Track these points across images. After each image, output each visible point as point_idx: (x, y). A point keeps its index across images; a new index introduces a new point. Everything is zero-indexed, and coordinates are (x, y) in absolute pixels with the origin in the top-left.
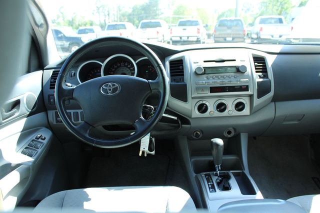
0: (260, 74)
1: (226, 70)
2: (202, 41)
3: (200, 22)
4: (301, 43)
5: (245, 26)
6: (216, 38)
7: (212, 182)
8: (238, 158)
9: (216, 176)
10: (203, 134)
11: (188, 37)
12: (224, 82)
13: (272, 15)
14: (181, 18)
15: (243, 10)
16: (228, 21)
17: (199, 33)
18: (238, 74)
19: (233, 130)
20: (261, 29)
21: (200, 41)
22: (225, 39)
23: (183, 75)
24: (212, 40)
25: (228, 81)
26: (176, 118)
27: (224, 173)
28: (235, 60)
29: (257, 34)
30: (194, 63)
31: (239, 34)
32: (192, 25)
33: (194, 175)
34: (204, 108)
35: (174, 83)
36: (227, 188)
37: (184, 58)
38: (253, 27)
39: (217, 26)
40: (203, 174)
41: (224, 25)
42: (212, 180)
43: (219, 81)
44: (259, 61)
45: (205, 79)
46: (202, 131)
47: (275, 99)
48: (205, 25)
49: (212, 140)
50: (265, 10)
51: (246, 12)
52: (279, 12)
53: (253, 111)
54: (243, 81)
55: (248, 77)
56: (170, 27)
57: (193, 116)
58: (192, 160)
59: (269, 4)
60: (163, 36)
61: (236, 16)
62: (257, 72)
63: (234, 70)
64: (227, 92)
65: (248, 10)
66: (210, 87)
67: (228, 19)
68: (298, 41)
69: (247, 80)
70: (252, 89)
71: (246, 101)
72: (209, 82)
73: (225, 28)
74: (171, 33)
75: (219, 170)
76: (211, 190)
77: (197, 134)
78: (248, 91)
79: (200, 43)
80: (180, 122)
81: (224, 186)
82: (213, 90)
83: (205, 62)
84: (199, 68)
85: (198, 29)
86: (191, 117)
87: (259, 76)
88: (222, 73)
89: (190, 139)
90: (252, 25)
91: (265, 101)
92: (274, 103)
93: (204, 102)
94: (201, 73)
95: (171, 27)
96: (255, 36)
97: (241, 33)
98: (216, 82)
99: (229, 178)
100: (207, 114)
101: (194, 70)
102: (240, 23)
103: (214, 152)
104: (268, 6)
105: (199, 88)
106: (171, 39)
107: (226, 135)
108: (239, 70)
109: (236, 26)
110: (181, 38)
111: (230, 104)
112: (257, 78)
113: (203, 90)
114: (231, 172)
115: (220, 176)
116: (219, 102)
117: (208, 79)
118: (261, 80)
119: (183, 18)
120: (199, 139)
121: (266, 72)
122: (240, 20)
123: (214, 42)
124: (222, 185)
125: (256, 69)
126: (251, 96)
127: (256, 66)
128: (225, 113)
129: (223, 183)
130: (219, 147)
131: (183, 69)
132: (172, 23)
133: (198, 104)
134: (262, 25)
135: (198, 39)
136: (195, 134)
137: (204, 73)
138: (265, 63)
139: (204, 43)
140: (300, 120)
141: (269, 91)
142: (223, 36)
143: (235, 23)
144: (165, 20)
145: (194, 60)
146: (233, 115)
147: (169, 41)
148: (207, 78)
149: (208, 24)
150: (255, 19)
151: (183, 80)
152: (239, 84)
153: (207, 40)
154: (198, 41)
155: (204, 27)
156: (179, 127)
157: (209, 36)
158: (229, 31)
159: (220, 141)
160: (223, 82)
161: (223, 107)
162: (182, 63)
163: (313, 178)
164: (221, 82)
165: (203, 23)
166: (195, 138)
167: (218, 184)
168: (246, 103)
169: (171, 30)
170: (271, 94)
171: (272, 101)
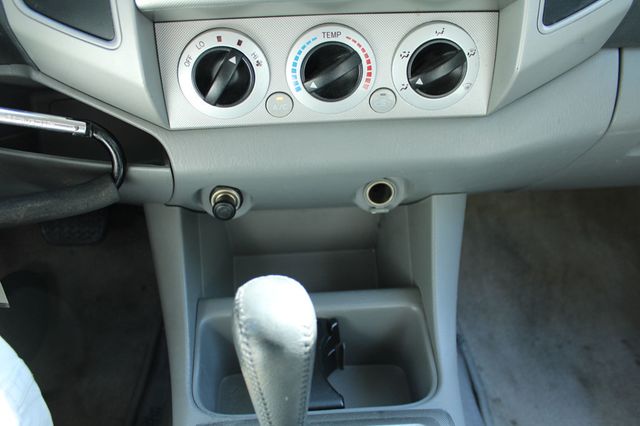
19: (398, 181)
58: (205, 320)
86: (165, 127)
93: (229, 40)
100: (250, 110)
116: (321, 37)
133: (197, 51)
146: (396, 113)
171: (608, 45)
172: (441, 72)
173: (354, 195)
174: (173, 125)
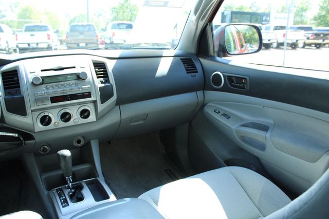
0: (102, 79)
1: (66, 78)
2: (53, 48)
3: (50, 27)
4: (151, 47)
5: (97, 31)
6: (69, 44)
7: (65, 196)
8: (91, 166)
9: (68, 189)
10: (51, 147)
11: (37, 44)
12: (65, 90)
13: (123, 20)
14: (27, 23)
15: (94, 15)
16: (80, 26)
17: (49, 39)
18: (78, 81)
19: (82, 138)
20: (114, 34)
21: (51, 48)
22: (78, 45)
23: (19, 87)
24: (64, 46)
25: (70, 89)
26: (17, 135)
27: (77, 184)
28: (74, 67)
29: (110, 39)
30: (31, 73)
31: (92, 39)
32: (40, 31)
33: (46, 192)
34: (47, 120)
35: (8, 97)
36: (80, 199)
37: (19, 68)
38: (106, 32)
39: (69, 32)
40: (54, 190)
41: (76, 31)
42: (64, 194)
43: (59, 90)
44: (100, 66)
45: (44, 89)
46: (49, 145)
47: (119, 103)
48: (55, 30)
49: (59, 152)
50: (116, 15)
51: (98, 17)
52: (129, 18)
53: (99, 117)
54: (85, 88)
55: (89, 83)
56: (14, 32)
57: (36, 130)
58: (43, 177)
59: (120, 10)
60: (7, 42)
61: (88, 22)
62: (98, 77)
63: (75, 77)
64: (69, 100)
65: (100, 15)
66: (51, 98)
67: (80, 24)
68: (148, 45)
69: (89, 86)
70: (95, 95)
71: (90, 107)
72: (49, 92)
73: (78, 34)
74: (17, 39)
75: (70, 182)
76: (64, 205)
77: (44, 148)
78: (91, 97)
79: (52, 50)
80: (22, 139)
81: (77, 197)
82: (54, 100)
83: (42, 71)
84: (36, 78)
85: (49, 35)
86: (34, 132)
87: (101, 81)
88: (61, 82)
89: (37, 155)
90: (104, 30)
91: (109, 105)
92: (118, 106)
93: (46, 114)
94: (38, 83)
95: (16, 33)
96: (108, 41)
97: (94, 38)
98: (57, 91)
99: (81, 188)
100: (51, 126)
101: (30, 80)
102: (92, 28)
103: (62, 164)
104: (119, 12)
105: (38, 100)
106: (17, 46)
107: (76, 144)
108: (79, 77)
109: (88, 31)
110: (29, 45)
111: (75, 112)
112: (99, 84)
113: (43, 101)
114: (83, 182)
115: (73, 188)
116: (63, 111)
117: (48, 89)
118: (103, 85)
119: (30, 23)
120: (47, 154)
121: (107, 77)
122: (92, 25)
123: (66, 48)
124: (75, 197)
125: (97, 74)
126: (95, 102)
127: (96, 72)
128: (71, 123)
129: (76, 195)
130: (67, 158)
131: (18, 80)
132: (18, 27)
133: (40, 117)
134: (114, 31)
135: (49, 45)
136: (42, 149)
137: (42, 83)
138: (106, 68)
139: (56, 49)
140: (145, 120)
141: (112, 95)
142: (76, 42)
143: (87, 28)
144: (7, 25)
145: (30, 70)
146: (79, 123)
147: (15, 48)
148: (46, 87)
149: (59, 29)
150: (108, 23)
151: (20, 93)
152: (81, 91)
153: (59, 47)
154: (49, 48)
155: (55, 32)
156: (22, 144)
157: (61, 42)
158: (82, 37)
159: (67, 153)
160: (63, 90)
161: (67, 117)
162: (17, 74)
163: (166, 171)
164: (61, 91)
165: (54, 28)
166: (42, 153)
167: (71, 197)
168: (91, 110)
169: (16, 36)
170: (114, 98)
171: (116, 105)
172: (86, 114)
173: (73, 142)
174: (36, 131)
